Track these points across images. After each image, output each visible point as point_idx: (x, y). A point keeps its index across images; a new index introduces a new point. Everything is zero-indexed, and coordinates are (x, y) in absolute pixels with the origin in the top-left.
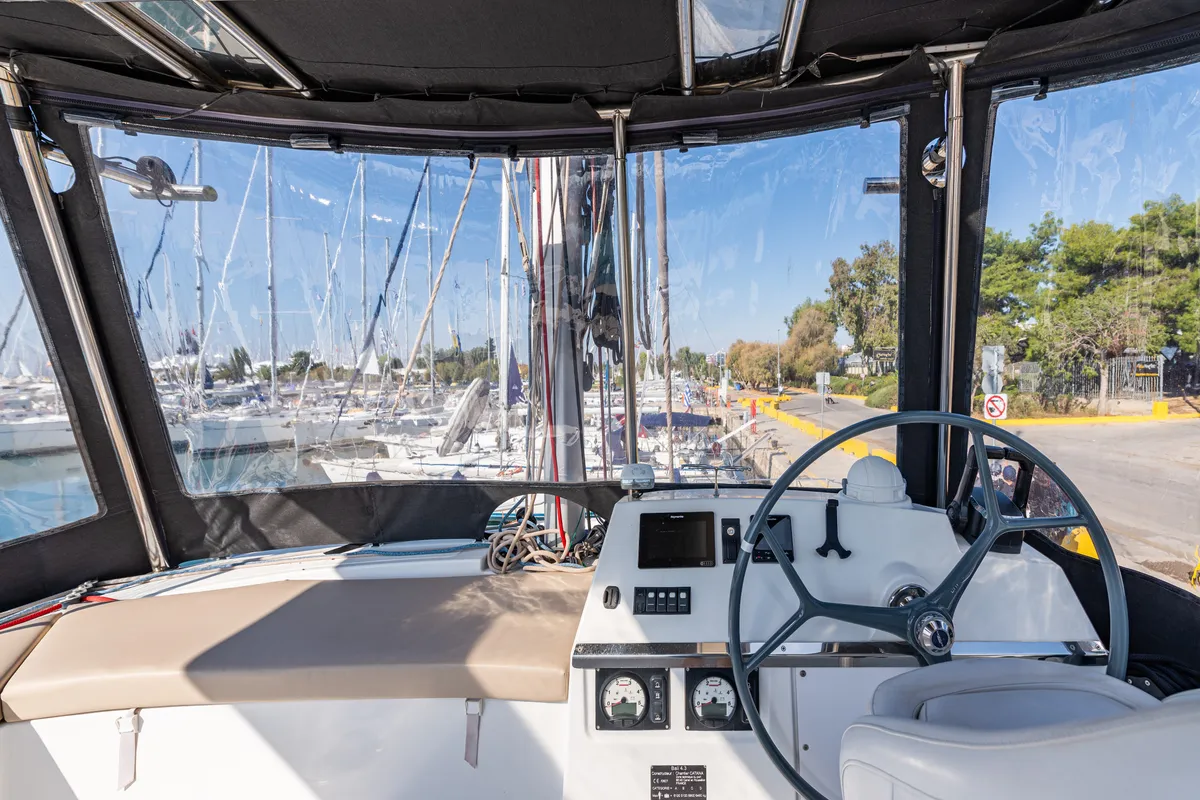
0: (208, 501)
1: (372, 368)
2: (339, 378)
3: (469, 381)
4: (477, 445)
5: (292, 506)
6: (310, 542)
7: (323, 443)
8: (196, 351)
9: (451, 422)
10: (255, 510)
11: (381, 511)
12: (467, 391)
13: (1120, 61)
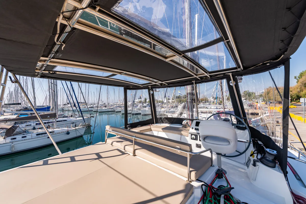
0: (159, 118)
1: (165, 101)
2: (159, 102)
3: (182, 103)
4: (184, 116)
5: (165, 119)
6: (166, 123)
7: (159, 114)
8: (141, 99)
9: (179, 111)
10: (162, 119)
11: (172, 120)
12: (182, 105)
13: (250, 73)
